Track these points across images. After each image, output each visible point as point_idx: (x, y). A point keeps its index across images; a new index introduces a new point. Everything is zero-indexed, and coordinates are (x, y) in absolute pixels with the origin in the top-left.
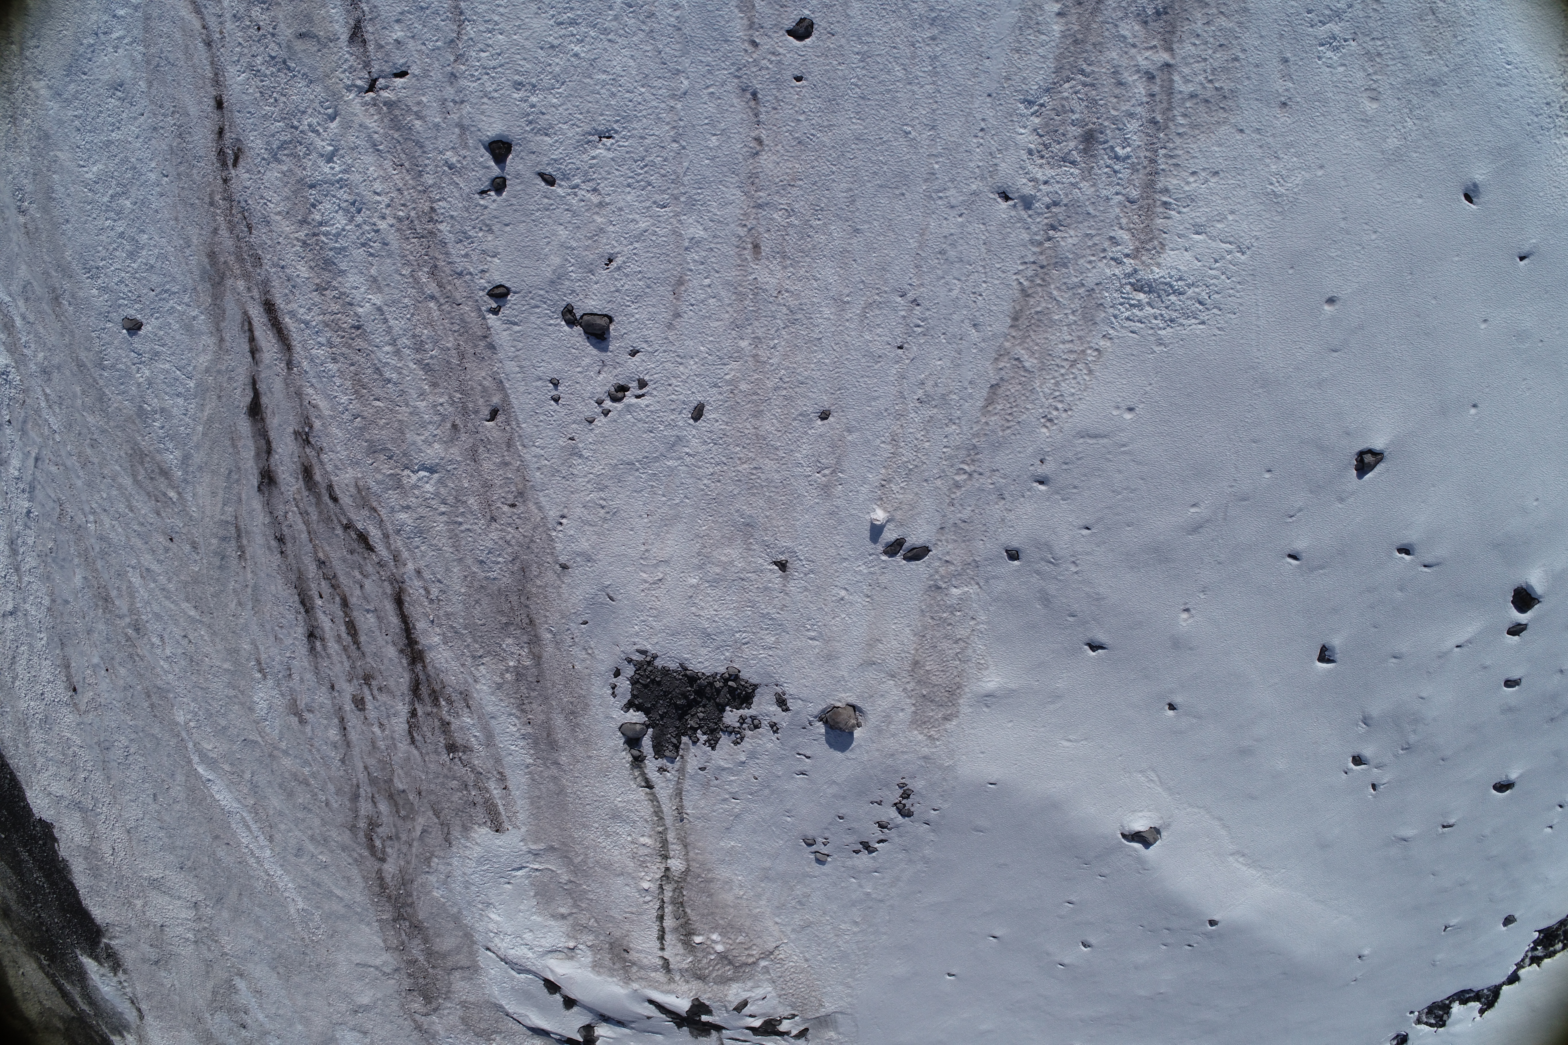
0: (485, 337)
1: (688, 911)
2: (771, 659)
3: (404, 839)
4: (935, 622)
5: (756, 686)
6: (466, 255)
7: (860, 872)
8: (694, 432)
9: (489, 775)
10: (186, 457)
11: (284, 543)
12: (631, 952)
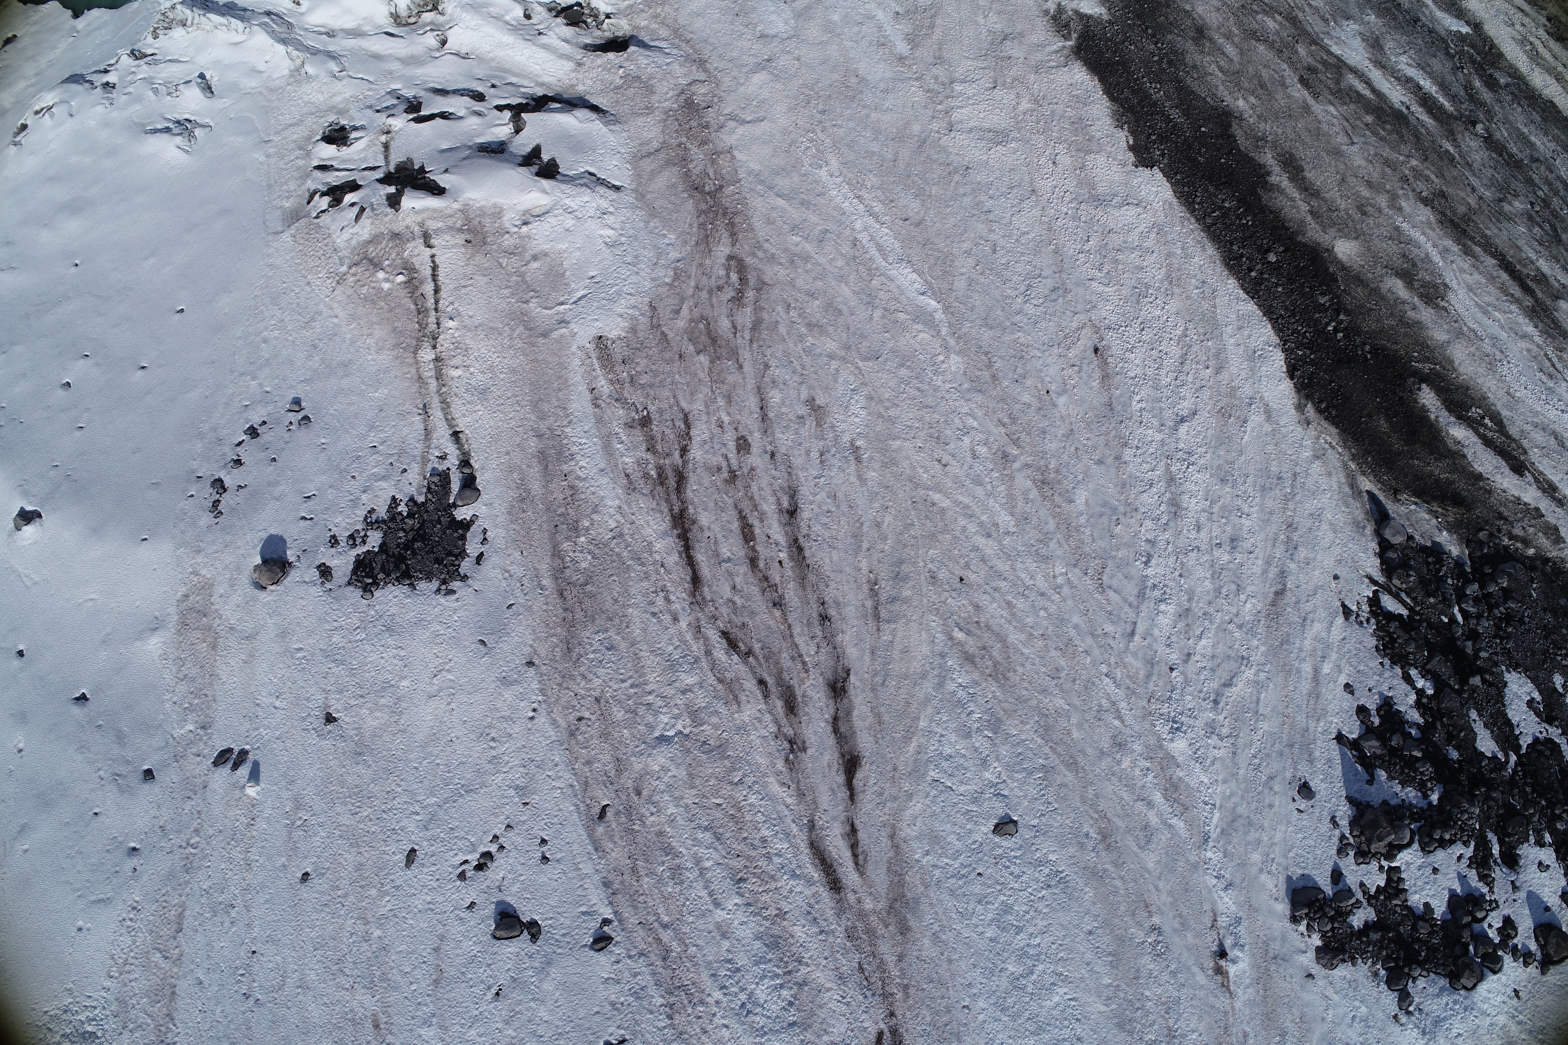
0: (613, 894)
1: (413, 307)
2: (335, 618)
3: (705, 292)
4: (203, 692)
5: (349, 583)
6: (635, 975)
7: (260, 402)
8: (413, 837)
9: (608, 401)
10: (940, 685)
11: (821, 615)
12: (463, 242)
